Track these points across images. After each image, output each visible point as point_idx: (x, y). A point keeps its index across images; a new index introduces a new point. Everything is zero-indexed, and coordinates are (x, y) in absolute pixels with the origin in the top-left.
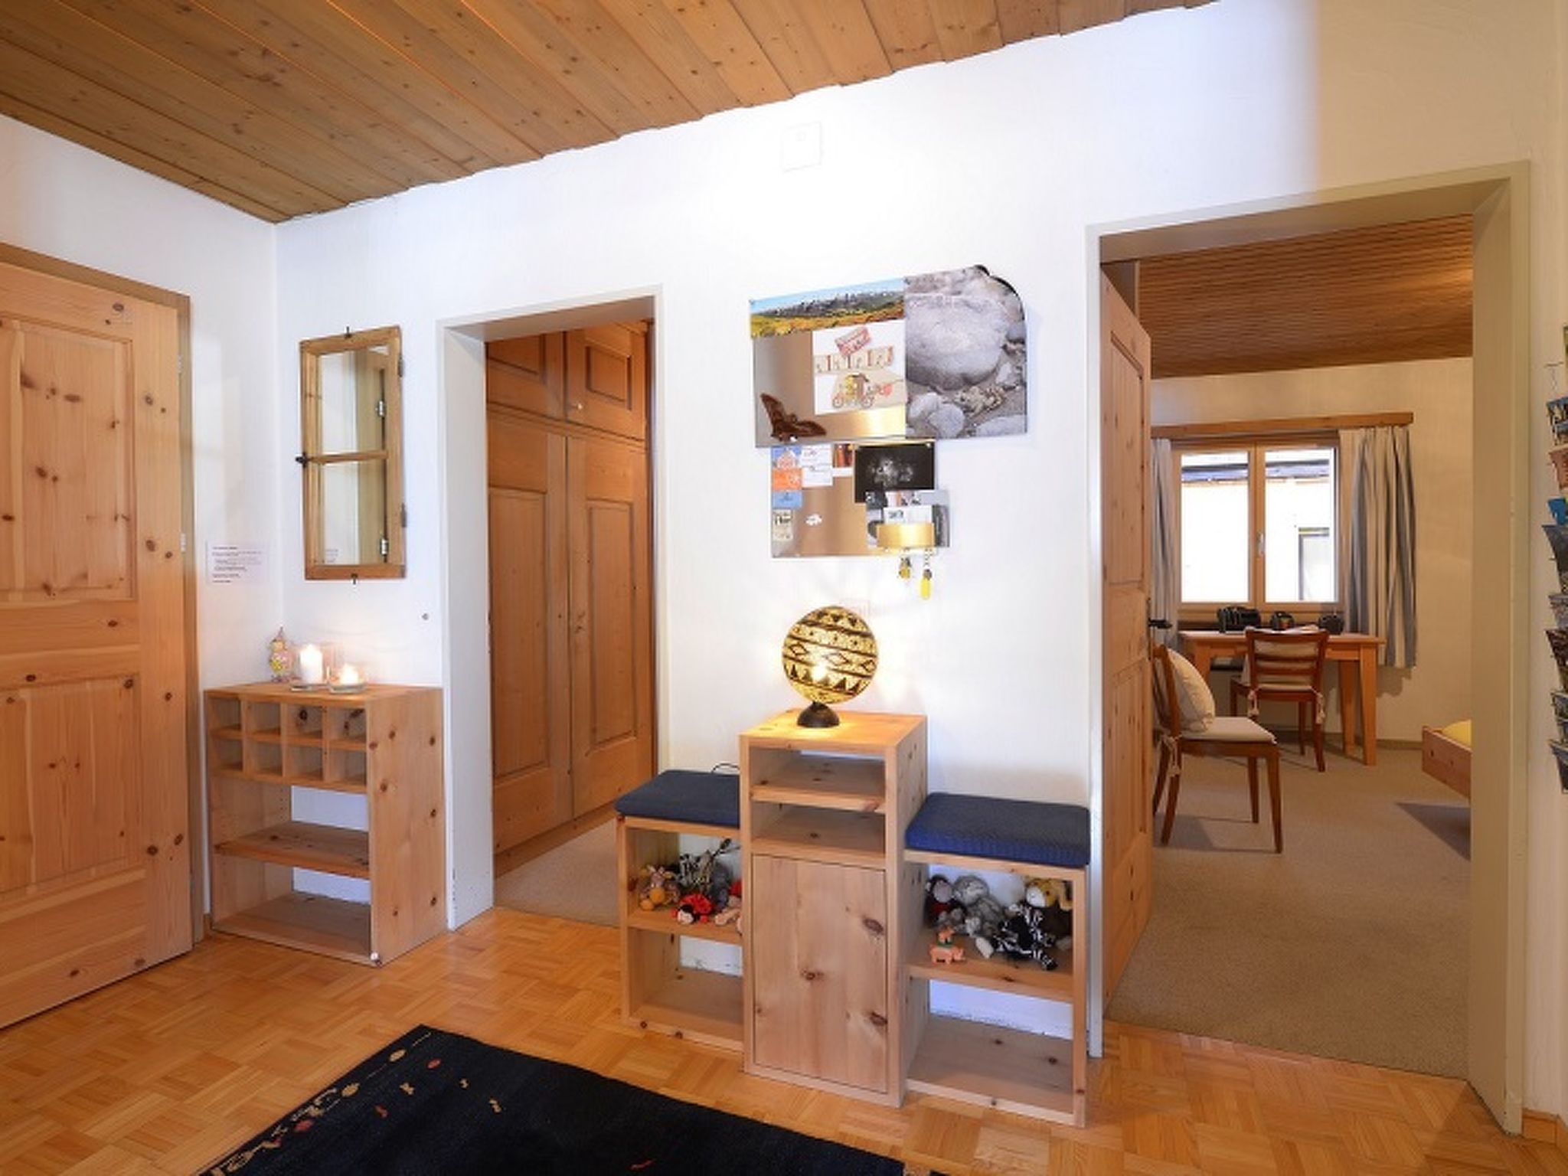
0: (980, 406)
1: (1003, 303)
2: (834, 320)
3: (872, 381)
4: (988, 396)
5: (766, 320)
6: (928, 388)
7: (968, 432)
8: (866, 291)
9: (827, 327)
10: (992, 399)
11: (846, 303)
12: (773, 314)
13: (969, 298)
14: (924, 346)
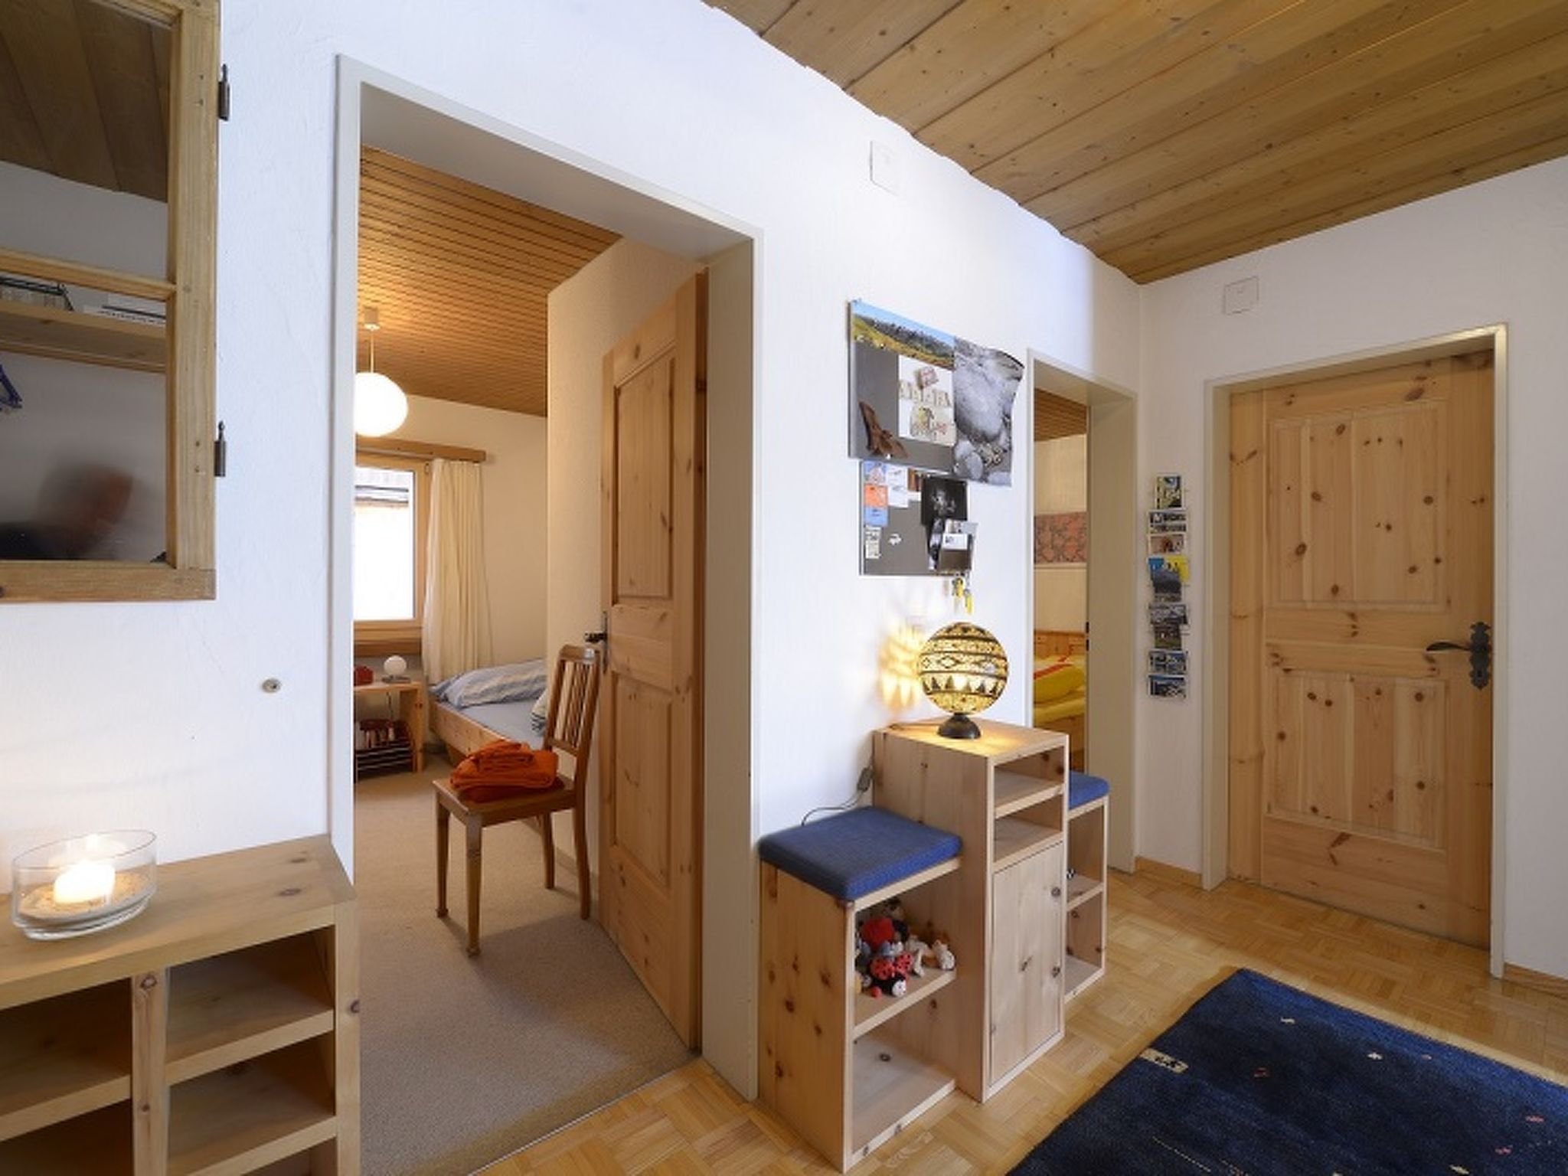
0: (990, 460)
1: (1004, 385)
2: (913, 351)
3: (936, 418)
4: (996, 453)
5: (867, 327)
6: (966, 436)
7: (984, 479)
8: (934, 336)
9: (909, 356)
10: (997, 456)
11: (922, 339)
12: (871, 323)
13: (986, 372)
14: (964, 400)
